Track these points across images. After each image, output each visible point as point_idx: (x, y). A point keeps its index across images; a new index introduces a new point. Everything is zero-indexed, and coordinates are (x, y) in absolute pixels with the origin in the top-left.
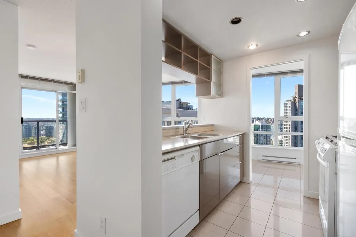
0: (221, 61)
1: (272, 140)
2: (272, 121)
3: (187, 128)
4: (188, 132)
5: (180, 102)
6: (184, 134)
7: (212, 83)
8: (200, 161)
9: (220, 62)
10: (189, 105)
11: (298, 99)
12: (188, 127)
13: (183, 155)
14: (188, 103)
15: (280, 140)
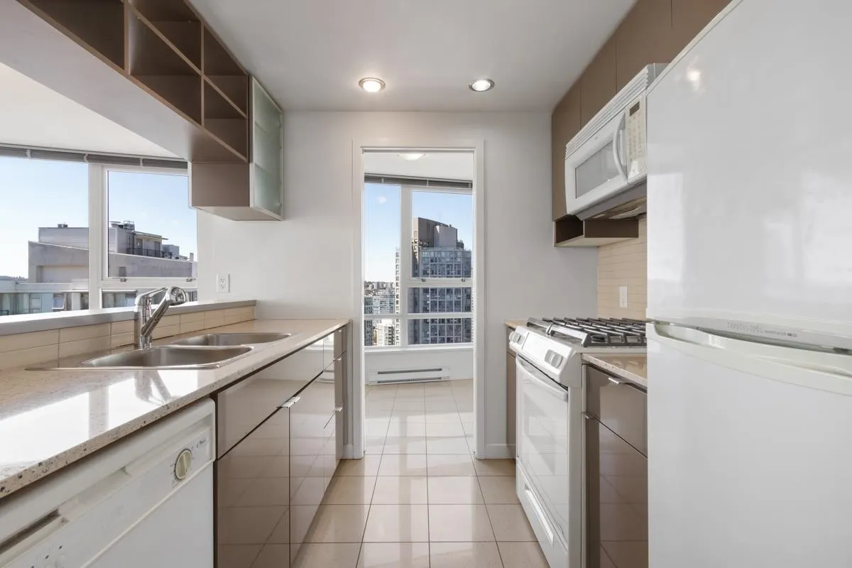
0: (280, 108)
1: (374, 328)
2: (375, 288)
3: (151, 320)
4: (156, 333)
5: (134, 234)
6: (136, 346)
7: (252, 167)
8: (215, 464)
9: (276, 111)
10: (164, 243)
11: (419, 245)
12: (160, 314)
13: (123, 469)
14: (160, 237)
15: (389, 327)
